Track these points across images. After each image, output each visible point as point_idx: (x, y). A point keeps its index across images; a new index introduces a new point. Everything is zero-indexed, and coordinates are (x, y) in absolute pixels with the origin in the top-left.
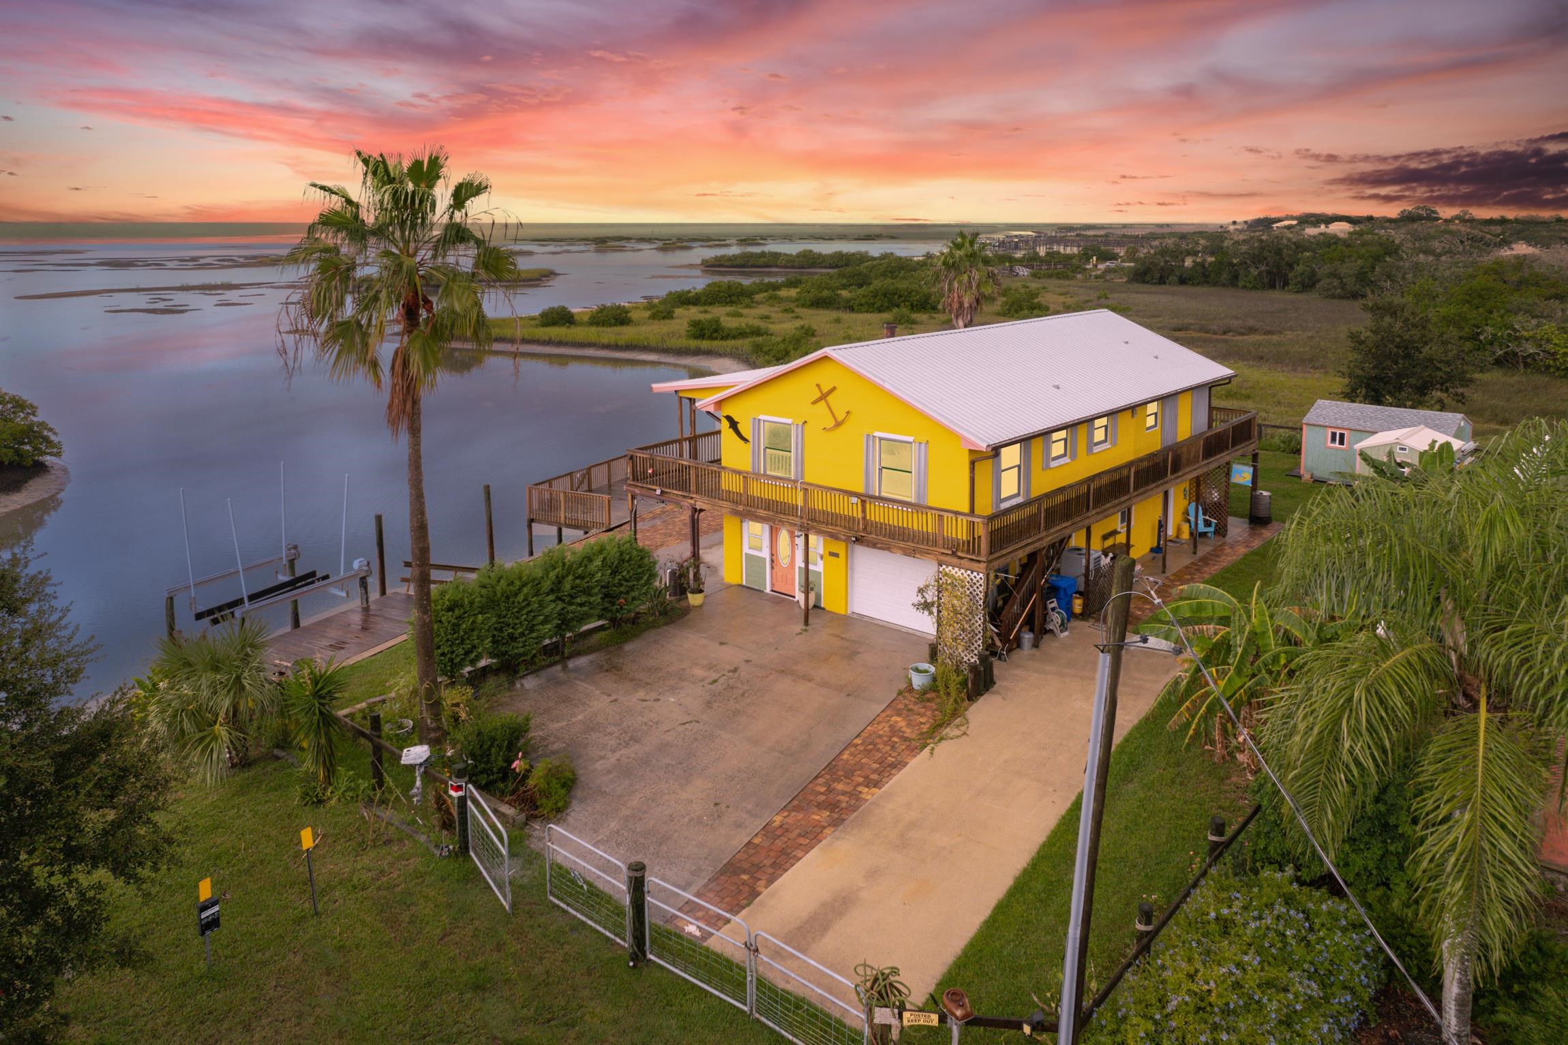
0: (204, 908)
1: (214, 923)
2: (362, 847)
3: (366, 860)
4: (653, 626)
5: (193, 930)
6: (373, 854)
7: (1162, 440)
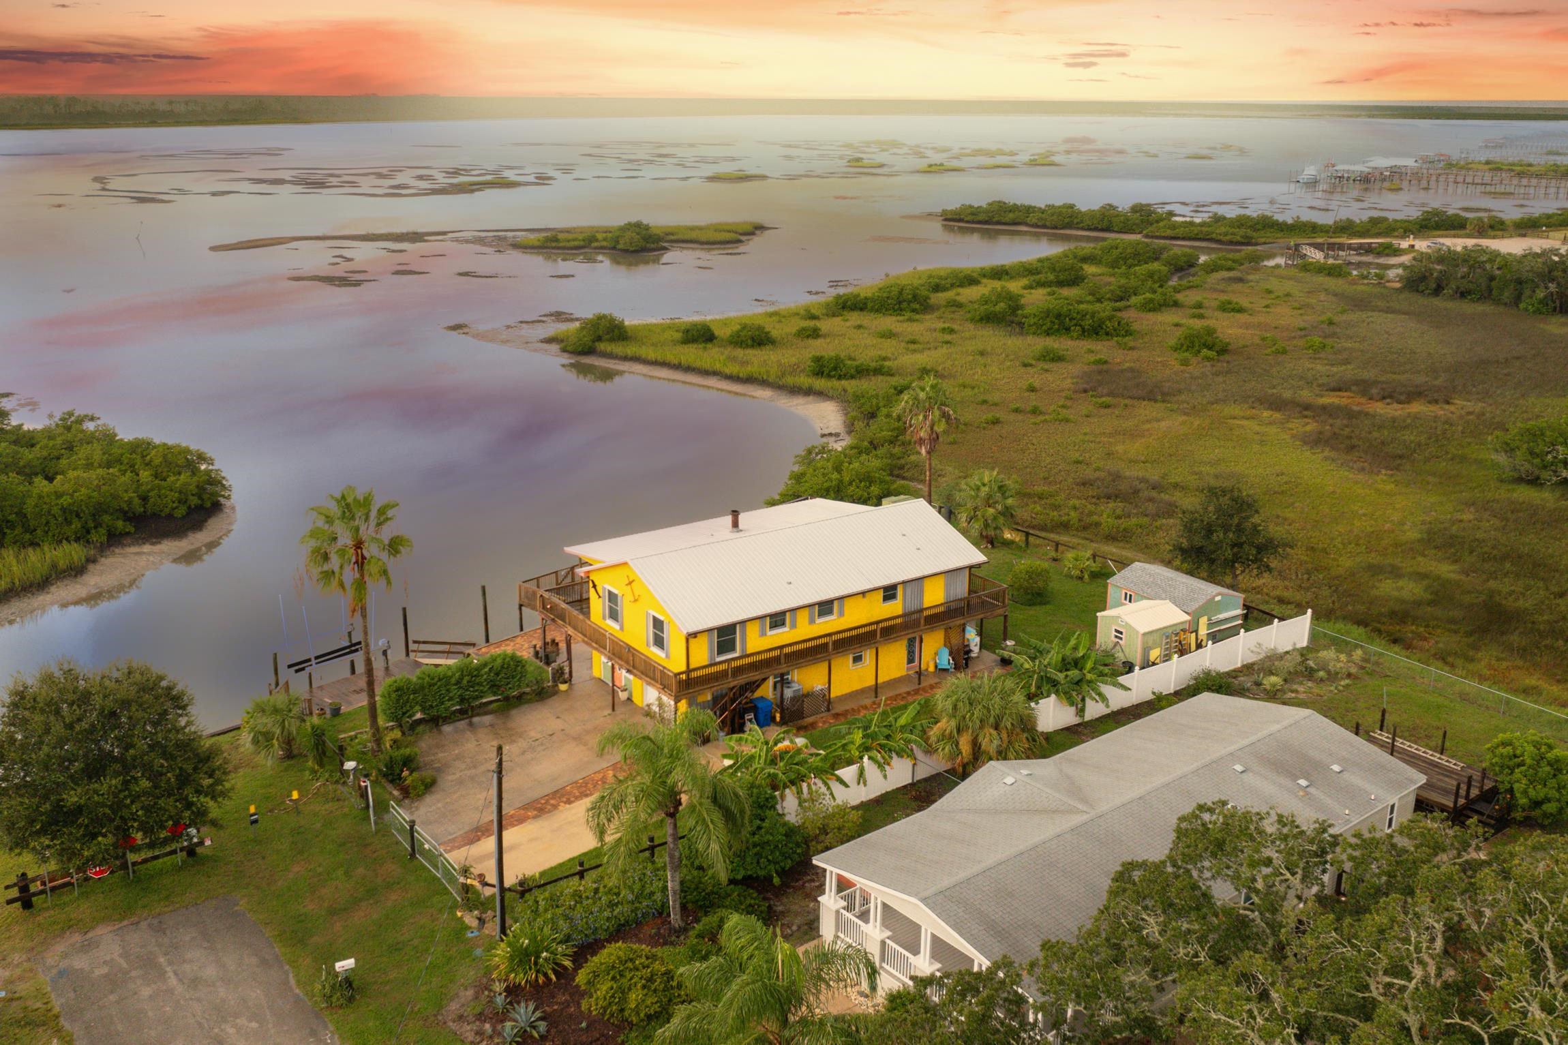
0: (252, 815)
1: (255, 822)
2: (327, 801)
3: (327, 806)
4: (529, 701)
5: (249, 822)
6: (330, 804)
7: (904, 608)
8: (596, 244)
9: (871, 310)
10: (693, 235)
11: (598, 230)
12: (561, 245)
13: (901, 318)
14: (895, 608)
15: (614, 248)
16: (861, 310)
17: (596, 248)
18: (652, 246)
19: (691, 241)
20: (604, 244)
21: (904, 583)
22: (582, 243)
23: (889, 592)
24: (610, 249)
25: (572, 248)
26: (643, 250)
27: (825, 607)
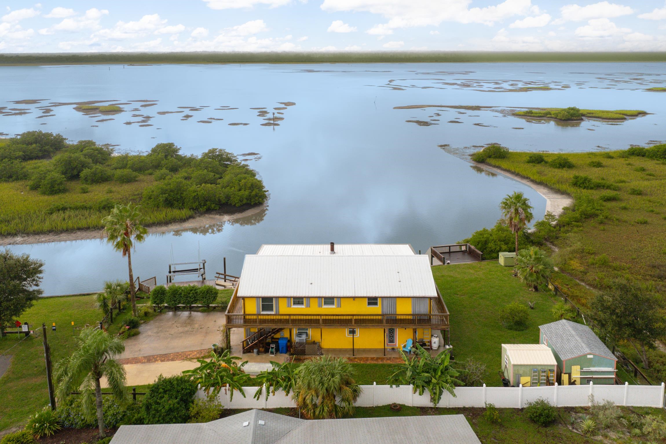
1: (55, 330)
7: (383, 311)
8: (549, 116)
9: (648, 157)
10: (600, 115)
11: (552, 109)
12: (533, 115)
13: (658, 162)
14: (377, 310)
15: (556, 118)
16: (643, 156)
17: (548, 117)
18: (575, 118)
19: (598, 117)
20: (553, 116)
21: (383, 298)
22: (542, 115)
23: (373, 301)
24: (554, 118)
25: (537, 117)
26: (568, 120)
27: (329, 300)
